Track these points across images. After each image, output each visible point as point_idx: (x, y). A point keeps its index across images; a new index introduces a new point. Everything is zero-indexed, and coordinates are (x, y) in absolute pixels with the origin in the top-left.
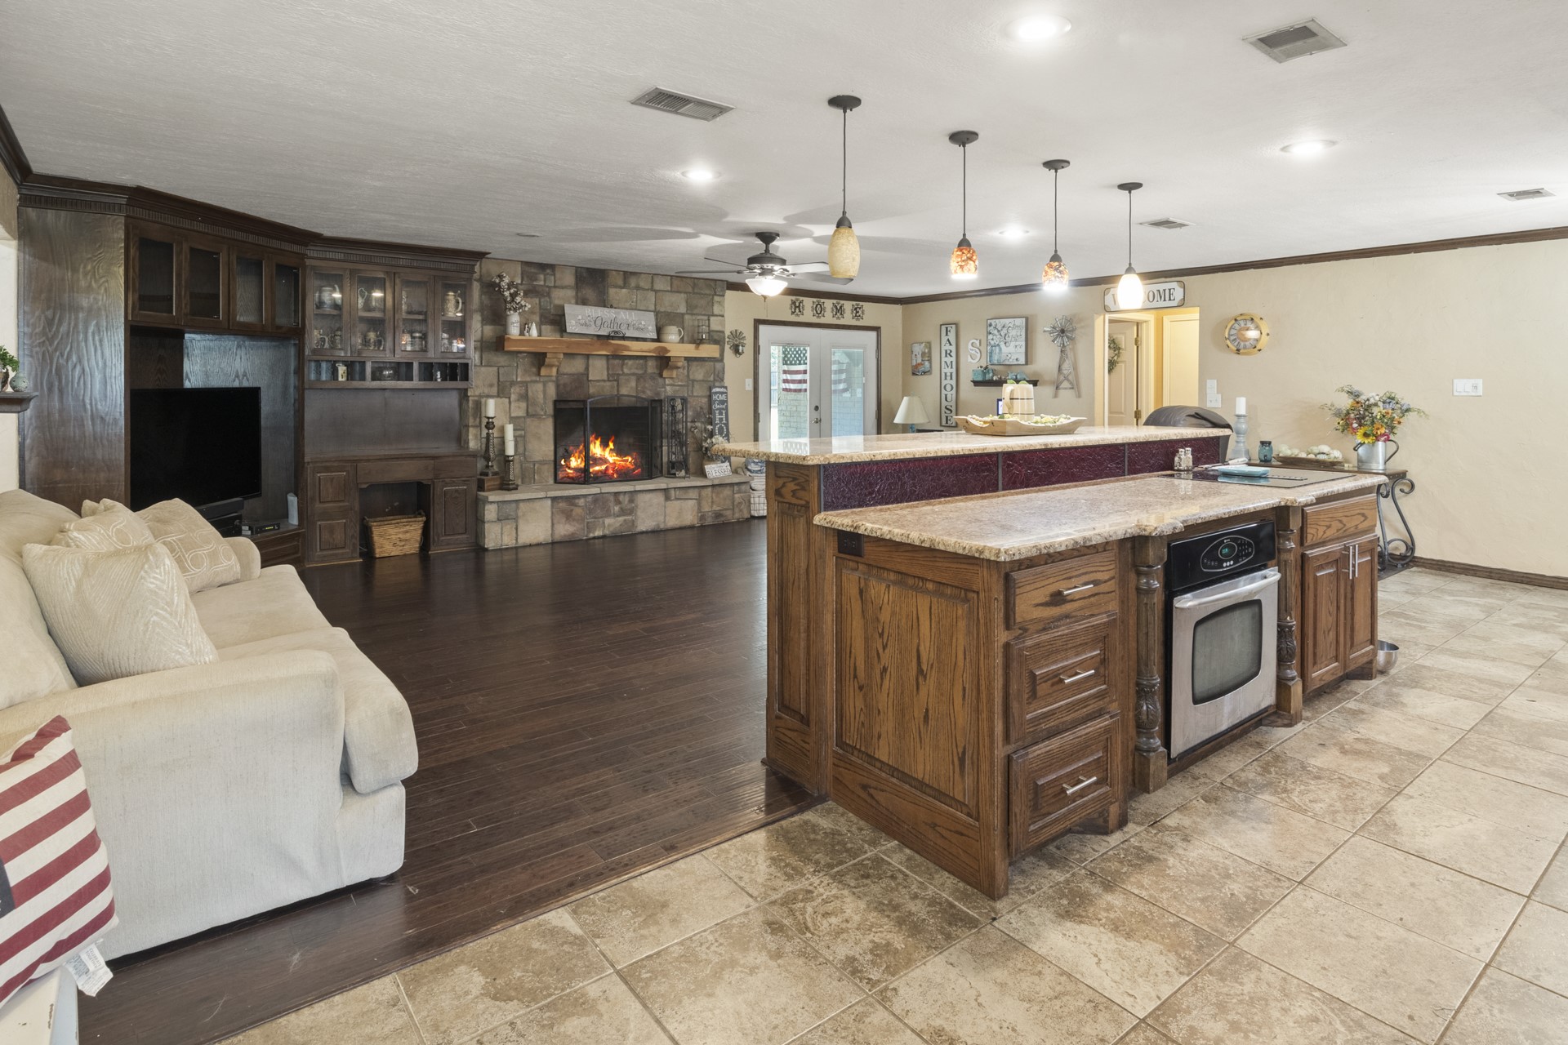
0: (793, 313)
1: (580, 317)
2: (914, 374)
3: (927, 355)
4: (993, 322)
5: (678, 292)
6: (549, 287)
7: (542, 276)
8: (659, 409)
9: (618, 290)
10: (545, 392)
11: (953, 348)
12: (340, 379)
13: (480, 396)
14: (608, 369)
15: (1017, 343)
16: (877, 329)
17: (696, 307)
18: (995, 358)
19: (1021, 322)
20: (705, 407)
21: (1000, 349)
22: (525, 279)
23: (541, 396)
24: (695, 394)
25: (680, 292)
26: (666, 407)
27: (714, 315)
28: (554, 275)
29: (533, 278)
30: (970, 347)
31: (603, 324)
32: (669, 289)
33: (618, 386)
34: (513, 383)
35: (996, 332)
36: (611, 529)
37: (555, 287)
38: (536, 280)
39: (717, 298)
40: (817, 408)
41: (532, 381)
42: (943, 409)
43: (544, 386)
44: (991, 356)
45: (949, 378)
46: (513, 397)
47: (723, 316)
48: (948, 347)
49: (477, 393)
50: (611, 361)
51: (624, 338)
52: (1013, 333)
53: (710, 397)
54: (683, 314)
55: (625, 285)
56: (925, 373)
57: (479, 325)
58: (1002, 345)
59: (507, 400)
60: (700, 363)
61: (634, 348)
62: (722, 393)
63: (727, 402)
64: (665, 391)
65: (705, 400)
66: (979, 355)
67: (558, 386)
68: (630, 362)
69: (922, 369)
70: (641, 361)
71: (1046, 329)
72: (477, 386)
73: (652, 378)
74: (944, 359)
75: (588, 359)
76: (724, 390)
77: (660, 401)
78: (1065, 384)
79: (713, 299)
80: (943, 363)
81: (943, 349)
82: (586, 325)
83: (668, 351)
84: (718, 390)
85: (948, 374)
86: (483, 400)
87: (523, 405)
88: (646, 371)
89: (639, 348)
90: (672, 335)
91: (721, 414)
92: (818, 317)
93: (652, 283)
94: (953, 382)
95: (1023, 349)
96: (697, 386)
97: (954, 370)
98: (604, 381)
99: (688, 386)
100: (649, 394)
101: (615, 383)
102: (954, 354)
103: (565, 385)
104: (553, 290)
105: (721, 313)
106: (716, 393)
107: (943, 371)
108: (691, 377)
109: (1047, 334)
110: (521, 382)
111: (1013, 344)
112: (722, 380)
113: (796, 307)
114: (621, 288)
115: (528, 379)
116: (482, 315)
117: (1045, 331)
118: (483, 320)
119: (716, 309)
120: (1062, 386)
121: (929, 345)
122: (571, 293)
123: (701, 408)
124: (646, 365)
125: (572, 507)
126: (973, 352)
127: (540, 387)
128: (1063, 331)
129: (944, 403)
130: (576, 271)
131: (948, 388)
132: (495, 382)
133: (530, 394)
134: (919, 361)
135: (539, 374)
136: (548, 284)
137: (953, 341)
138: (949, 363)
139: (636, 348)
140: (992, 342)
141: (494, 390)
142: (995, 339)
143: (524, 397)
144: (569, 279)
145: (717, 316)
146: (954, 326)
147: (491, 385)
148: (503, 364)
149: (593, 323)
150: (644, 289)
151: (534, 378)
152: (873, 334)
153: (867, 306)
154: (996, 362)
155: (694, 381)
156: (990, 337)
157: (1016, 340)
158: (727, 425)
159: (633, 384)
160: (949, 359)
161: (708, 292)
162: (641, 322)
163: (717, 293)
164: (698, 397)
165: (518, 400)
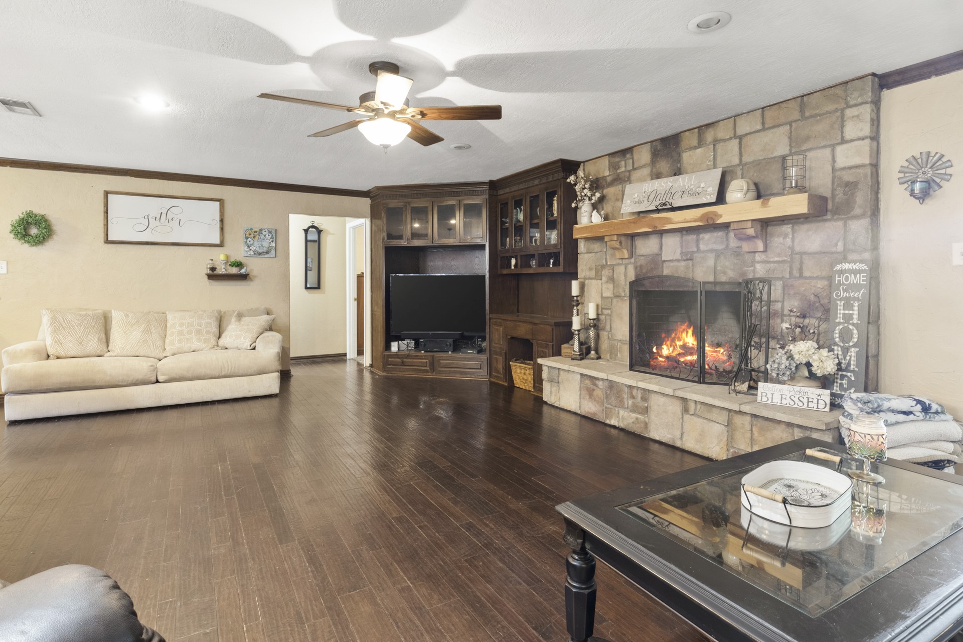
1: (636, 196)
5: (773, 127)
6: (629, 171)
7: (623, 163)
9: (691, 153)
10: (625, 275)
13: (585, 278)
17: (808, 138)
20: (822, 294)
22: (611, 170)
23: (622, 278)
24: (807, 274)
25: (779, 126)
28: (632, 158)
29: (616, 167)
31: (656, 198)
34: (602, 267)
36: (625, 423)
37: (634, 169)
38: (619, 168)
43: (626, 268)
47: (870, 137)
49: (583, 276)
50: (684, 238)
51: (674, 209)
53: (831, 278)
55: (701, 143)
59: (601, 282)
61: (676, 220)
62: (857, 272)
63: (870, 286)
64: (754, 271)
65: (822, 284)
67: (636, 268)
72: (582, 271)
76: (865, 266)
79: (843, 116)
82: (640, 202)
83: (721, 216)
86: (587, 282)
87: (611, 287)
88: (727, 245)
90: (737, 191)
91: (848, 307)
93: (735, 128)
96: (807, 262)
98: (678, 260)
101: (690, 263)
103: (641, 266)
104: (632, 172)
106: (842, 272)
110: (610, 266)
112: (872, 250)
114: (696, 148)
115: (615, 263)
122: (647, 171)
123: (815, 295)
125: (594, 387)
127: (622, 268)
130: (652, 146)
132: (594, 266)
133: (615, 276)
136: (628, 168)
141: (593, 274)
143: (611, 279)
144: (644, 156)
145: (852, 141)
147: (591, 269)
149: (646, 199)
150: (725, 140)
159: (711, 262)
161: (831, 107)
162: (703, 185)
163: (852, 103)
164: (810, 278)
165: (607, 282)
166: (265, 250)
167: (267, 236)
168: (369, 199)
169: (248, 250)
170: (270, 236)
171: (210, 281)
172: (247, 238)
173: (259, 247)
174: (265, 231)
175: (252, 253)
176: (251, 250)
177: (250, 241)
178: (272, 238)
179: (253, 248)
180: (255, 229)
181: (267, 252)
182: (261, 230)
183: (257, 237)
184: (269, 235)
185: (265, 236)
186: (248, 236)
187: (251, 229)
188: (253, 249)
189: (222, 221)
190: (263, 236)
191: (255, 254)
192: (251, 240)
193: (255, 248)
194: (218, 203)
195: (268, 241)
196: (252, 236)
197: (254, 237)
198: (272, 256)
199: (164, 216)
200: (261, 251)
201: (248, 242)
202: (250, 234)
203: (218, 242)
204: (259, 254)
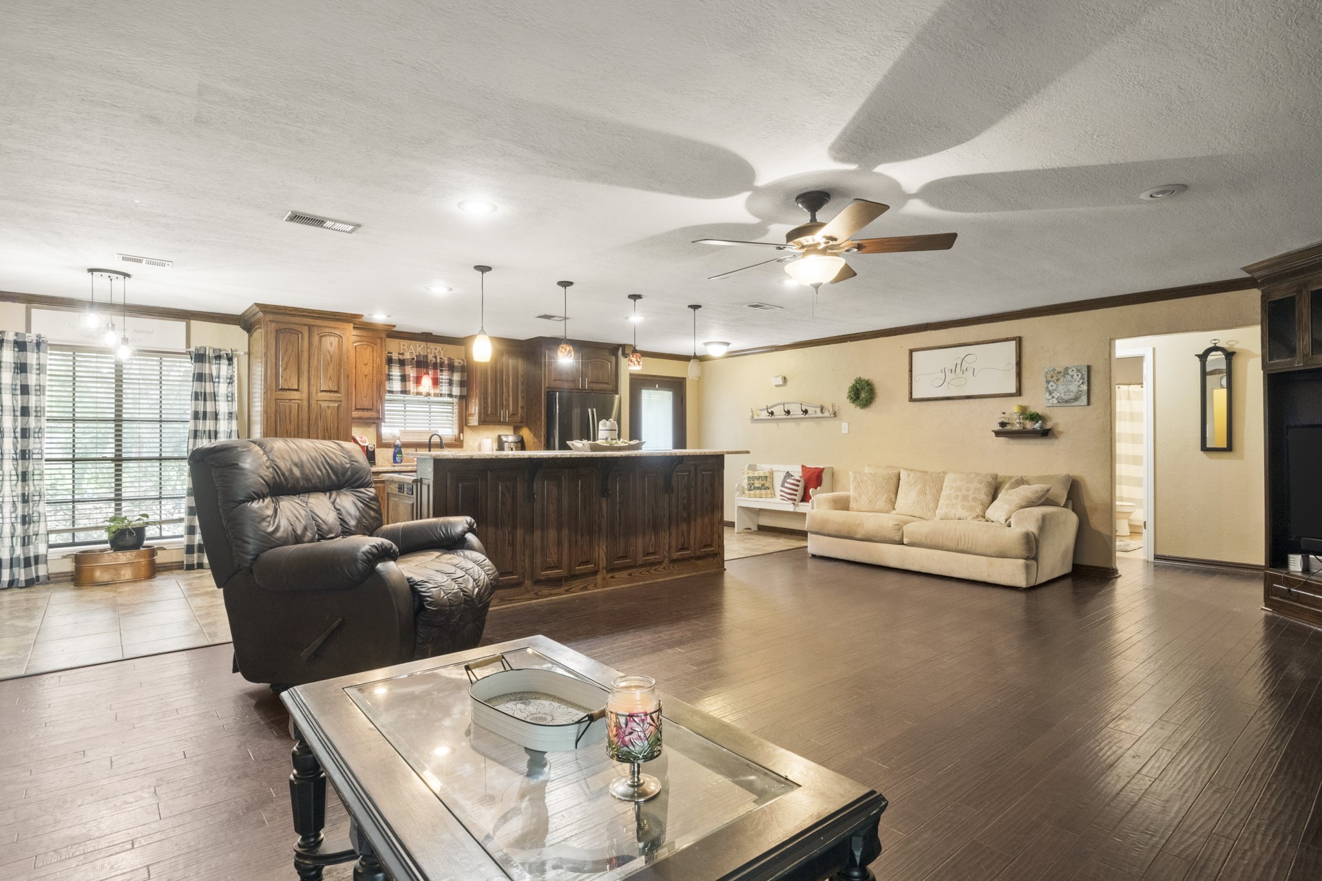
166: (1072, 396)
167: (1075, 376)
169: (1050, 397)
170: (1080, 376)
172: (1048, 382)
173: (1065, 392)
174: (1073, 371)
175: (1056, 401)
176: (1053, 397)
177: (1052, 386)
178: (1082, 378)
179: (1056, 395)
180: (1058, 369)
181: (1077, 399)
182: (1067, 369)
183: (1062, 380)
184: (1078, 375)
185: (1072, 376)
186: (1049, 379)
187: (1054, 370)
188: (1056, 397)
189: (1019, 364)
190: (1069, 378)
191: (1059, 402)
192: (1053, 384)
193: (1058, 395)
194: (1014, 343)
195: (1076, 383)
196: (1055, 378)
197: (1057, 380)
198: (1082, 404)
199: (959, 366)
200: (1066, 398)
201: (1050, 387)
202: (1052, 377)
203: (1013, 390)
204: (1064, 402)
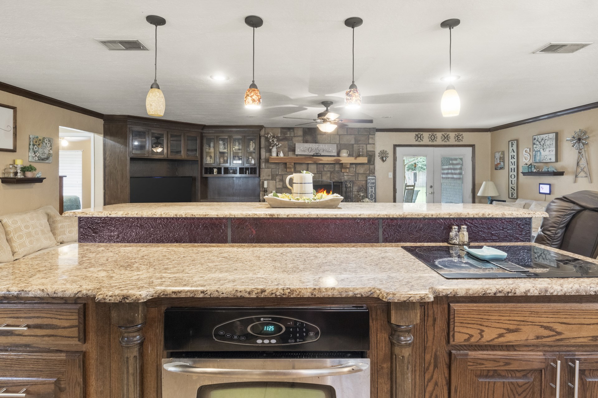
0: (416, 140)
1: (302, 148)
2: (496, 169)
3: (502, 159)
4: (536, 137)
5: (350, 135)
6: (292, 137)
7: (289, 133)
8: (341, 186)
9: (321, 136)
11: (515, 154)
12: (214, 174)
13: (265, 180)
14: (317, 169)
15: (550, 149)
16: (473, 146)
17: (360, 141)
18: (538, 159)
19: (553, 136)
20: (364, 185)
21: (540, 153)
22: (282, 134)
24: (359, 179)
25: (352, 135)
26: (344, 186)
27: (369, 144)
28: (294, 132)
29: (285, 134)
30: (524, 153)
31: (312, 150)
32: (346, 133)
33: (322, 176)
34: (277, 175)
35: (538, 143)
38: (286, 134)
39: (370, 136)
40: (431, 187)
41: (285, 174)
42: (510, 189)
44: (535, 158)
45: (513, 171)
46: (277, 180)
47: (374, 144)
48: (513, 154)
49: (263, 179)
50: (318, 166)
51: (321, 156)
52: (548, 143)
53: (366, 181)
54: (353, 145)
56: (501, 168)
57: (264, 153)
58: (542, 150)
59: (275, 181)
60: (361, 166)
62: (373, 179)
63: (375, 183)
64: (344, 178)
65: (364, 182)
66: (529, 157)
68: (327, 166)
69: (499, 166)
70: (332, 165)
71: (567, 139)
72: (263, 176)
73: (338, 172)
74: (511, 160)
75: (308, 165)
76: (374, 178)
77: (342, 182)
78: (582, 174)
79: (369, 136)
80: (510, 163)
81: (510, 154)
82: (304, 151)
83: (341, 161)
84: (370, 177)
85: (513, 169)
87: (281, 183)
88: (335, 170)
89: (326, 160)
90: (344, 154)
91: (372, 188)
92: (433, 141)
93: (338, 131)
94: (515, 173)
95: (554, 153)
96: (360, 176)
97: (516, 167)
99: (355, 176)
100: (336, 179)
101: (320, 175)
102: (515, 157)
104: (293, 137)
105: (373, 143)
106: (370, 179)
107: (510, 167)
108: (357, 172)
109: (569, 142)
110: (281, 175)
111: (548, 150)
112: (374, 173)
113: (418, 137)
114: (323, 135)
115: (283, 173)
116: (265, 149)
117: (567, 140)
118: (266, 151)
119: (371, 141)
120: (580, 175)
121: (503, 153)
122: (301, 139)
123: (362, 186)
124: (335, 168)
126: (526, 156)
128: (579, 140)
129: (511, 185)
130: (303, 129)
131: (513, 176)
132: (271, 174)
133: (284, 179)
134: (498, 162)
135: (286, 171)
136: (291, 135)
137: (515, 150)
138: (513, 163)
139: (325, 160)
140: (536, 149)
141: (270, 178)
142: (538, 147)
143: (282, 180)
144: (300, 133)
145: (371, 144)
146: (516, 141)
147: (269, 176)
148: (273, 167)
149: (307, 150)
151: (285, 173)
152: (470, 149)
153: (464, 134)
154: (538, 161)
155: (358, 174)
156: (535, 146)
157: (550, 147)
158: (375, 194)
159: (329, 175)
160: (513, 160)
161: (367, 134)
162: (331, 149)
163: (371, 134)
164: (360, 181)
165: (279, 181)
166: (45, 156)
167: (48, 144)
168: (102, 120)
169: (34, 156)
170: (50, 144)
171: (4, 185)
172: (34, 145)
173: (42, 153)
174: (47, 140)
175: (37, 159)
176: (36, 156)
177: (36, 148)
178: (51, 146)
179: (38, 154)
180: (40, 138)
181: (47, 158)
182: (44, 138)
183: (41, 145)
184: (49, 144)
185: (46, 144)
186: (34, 143)
187: (37, 137)
188: (37, 156)
189: (15, 128)
190: (45, 144)
191: (39, 160)
192: (36, 147)
193: (39, 154)
194: (12, 111)
195: (48, 148)
196: (37, 143)
197: (39, 145)
198: (50, 162)
200: (43, 157)
201: (35, 148)
202: (36, 142)
203: (11, 147)
204: (42, 160)
